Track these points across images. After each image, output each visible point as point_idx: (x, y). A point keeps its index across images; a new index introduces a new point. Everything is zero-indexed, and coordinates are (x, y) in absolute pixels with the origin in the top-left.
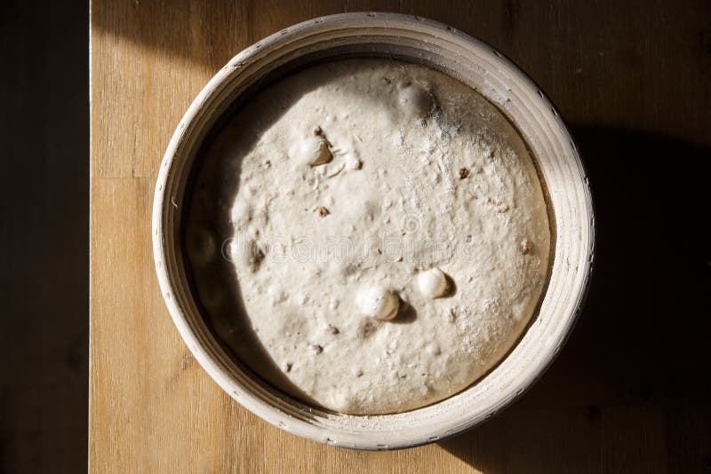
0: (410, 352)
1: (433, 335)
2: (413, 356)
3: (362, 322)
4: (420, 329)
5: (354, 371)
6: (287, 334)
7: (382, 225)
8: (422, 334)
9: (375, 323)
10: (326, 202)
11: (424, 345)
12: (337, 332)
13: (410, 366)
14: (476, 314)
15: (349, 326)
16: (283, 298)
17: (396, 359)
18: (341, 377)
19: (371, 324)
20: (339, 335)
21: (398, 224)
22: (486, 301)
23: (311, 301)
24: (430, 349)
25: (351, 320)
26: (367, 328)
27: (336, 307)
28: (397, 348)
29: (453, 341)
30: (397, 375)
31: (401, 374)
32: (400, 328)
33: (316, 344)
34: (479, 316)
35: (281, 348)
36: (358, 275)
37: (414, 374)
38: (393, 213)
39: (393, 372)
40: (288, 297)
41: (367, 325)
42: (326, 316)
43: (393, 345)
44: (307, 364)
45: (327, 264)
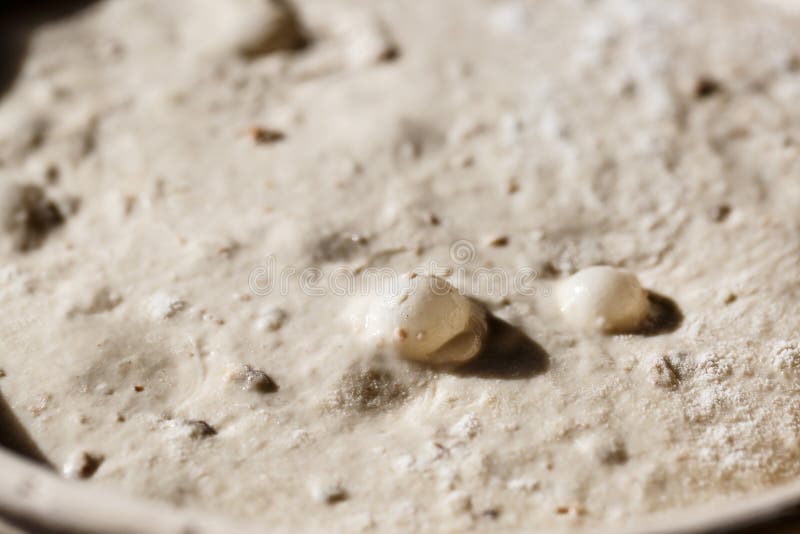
0: (518, 446)
1: (600, 411)
2: (527, 460)
3: (355, 365)
4: (558, 392)
5: (317, 488)
6: (101, 386)
7: (447, 168)
8: (564, 405)
9: (403, 372)
10: (277, 119)
11: (569, 434)
12: (267, 386)
13: (515, 484)
14: (750, 374)
15: (314, 373)
16: (104, 302)
17: (470, 462)
18: (269, 502)
19: (389, 377)
20: (275, 398)
21: (496, 167)
22: (783, 343)
23: (192, 311)
24: (586, 446)
25: (318, 359)
26: (375, 384)
27: (276, 327)
28: (472, 435)
29: (672, 432)
30: (468, 505)
31: (483, 502)
32: (484, 389)
33: (194, 416)
34: (761, 381)
35: (74, 419)
36: (358, 262)
37: (528, 508)
38: (483, 148)
39: (455, 495)
40: (119, 301)
41: (375, 375)
42: (239, 346)
43: (460, 428)
44: (153, 461)
45: (260, 233)
